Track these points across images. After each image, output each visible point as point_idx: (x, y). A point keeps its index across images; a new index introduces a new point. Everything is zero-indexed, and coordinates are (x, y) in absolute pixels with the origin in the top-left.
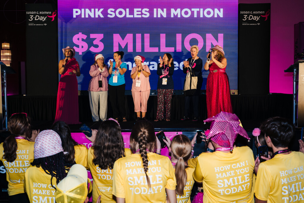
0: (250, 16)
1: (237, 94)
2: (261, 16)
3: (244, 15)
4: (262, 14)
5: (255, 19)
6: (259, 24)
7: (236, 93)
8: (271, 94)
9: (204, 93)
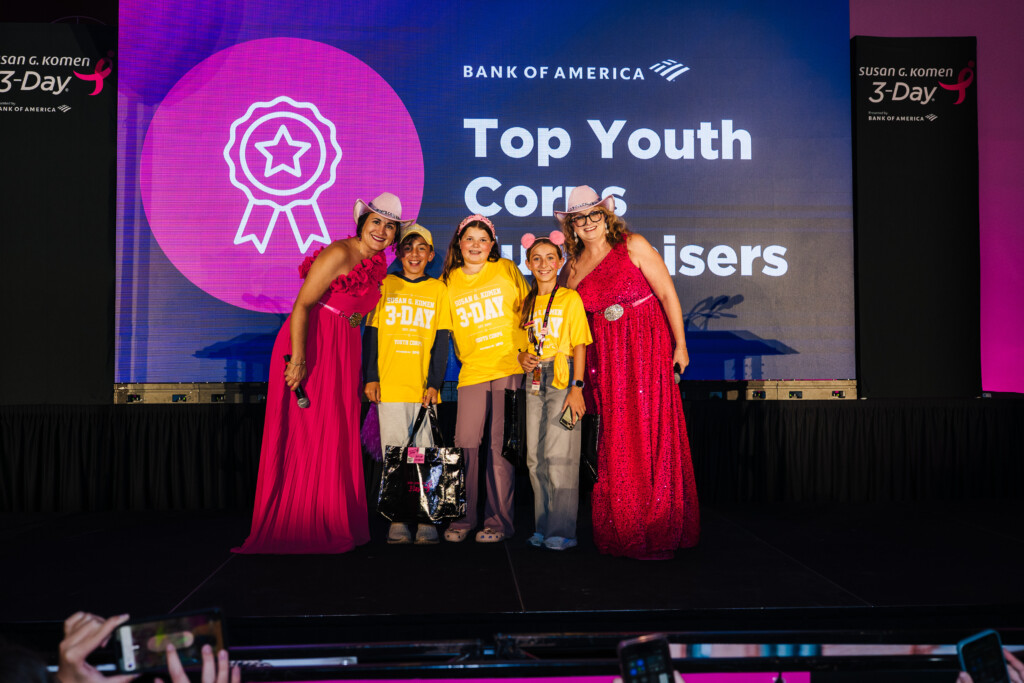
0: (898, 84)
1: (855, 397)
2: (942, 85)
3: (875, 83)
4: (945, 80)
5: (919, 98)
6: (932, 117)
7: (850, 394)
8: (988, 395)
9: (720, 395)
